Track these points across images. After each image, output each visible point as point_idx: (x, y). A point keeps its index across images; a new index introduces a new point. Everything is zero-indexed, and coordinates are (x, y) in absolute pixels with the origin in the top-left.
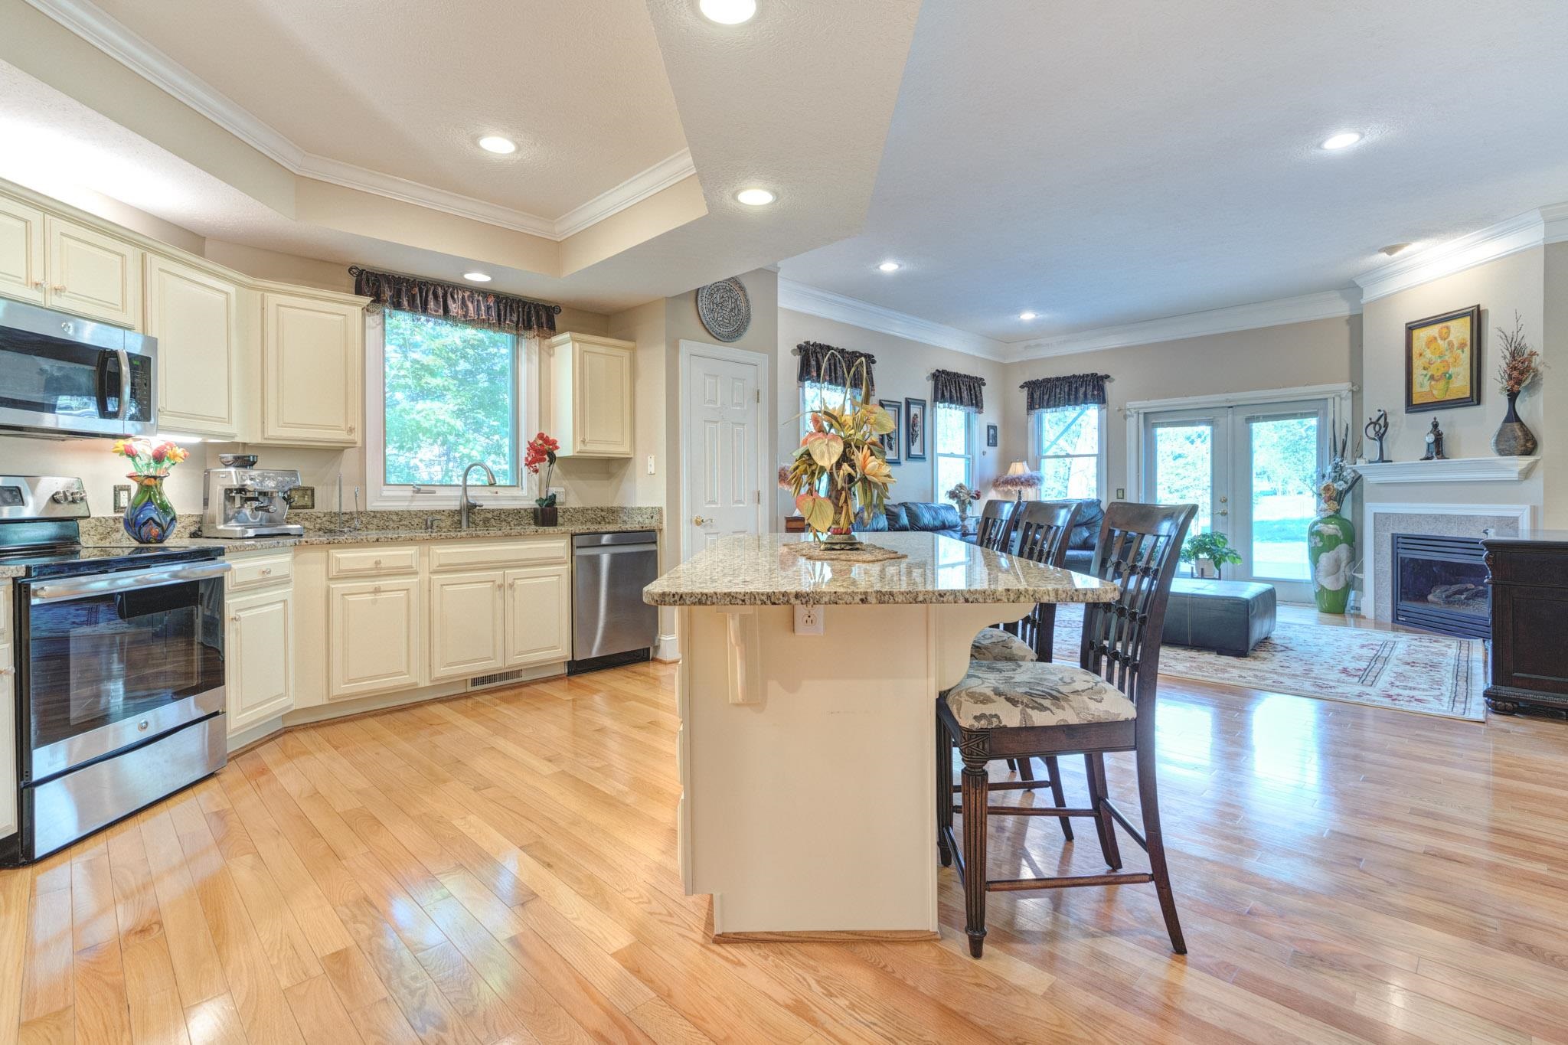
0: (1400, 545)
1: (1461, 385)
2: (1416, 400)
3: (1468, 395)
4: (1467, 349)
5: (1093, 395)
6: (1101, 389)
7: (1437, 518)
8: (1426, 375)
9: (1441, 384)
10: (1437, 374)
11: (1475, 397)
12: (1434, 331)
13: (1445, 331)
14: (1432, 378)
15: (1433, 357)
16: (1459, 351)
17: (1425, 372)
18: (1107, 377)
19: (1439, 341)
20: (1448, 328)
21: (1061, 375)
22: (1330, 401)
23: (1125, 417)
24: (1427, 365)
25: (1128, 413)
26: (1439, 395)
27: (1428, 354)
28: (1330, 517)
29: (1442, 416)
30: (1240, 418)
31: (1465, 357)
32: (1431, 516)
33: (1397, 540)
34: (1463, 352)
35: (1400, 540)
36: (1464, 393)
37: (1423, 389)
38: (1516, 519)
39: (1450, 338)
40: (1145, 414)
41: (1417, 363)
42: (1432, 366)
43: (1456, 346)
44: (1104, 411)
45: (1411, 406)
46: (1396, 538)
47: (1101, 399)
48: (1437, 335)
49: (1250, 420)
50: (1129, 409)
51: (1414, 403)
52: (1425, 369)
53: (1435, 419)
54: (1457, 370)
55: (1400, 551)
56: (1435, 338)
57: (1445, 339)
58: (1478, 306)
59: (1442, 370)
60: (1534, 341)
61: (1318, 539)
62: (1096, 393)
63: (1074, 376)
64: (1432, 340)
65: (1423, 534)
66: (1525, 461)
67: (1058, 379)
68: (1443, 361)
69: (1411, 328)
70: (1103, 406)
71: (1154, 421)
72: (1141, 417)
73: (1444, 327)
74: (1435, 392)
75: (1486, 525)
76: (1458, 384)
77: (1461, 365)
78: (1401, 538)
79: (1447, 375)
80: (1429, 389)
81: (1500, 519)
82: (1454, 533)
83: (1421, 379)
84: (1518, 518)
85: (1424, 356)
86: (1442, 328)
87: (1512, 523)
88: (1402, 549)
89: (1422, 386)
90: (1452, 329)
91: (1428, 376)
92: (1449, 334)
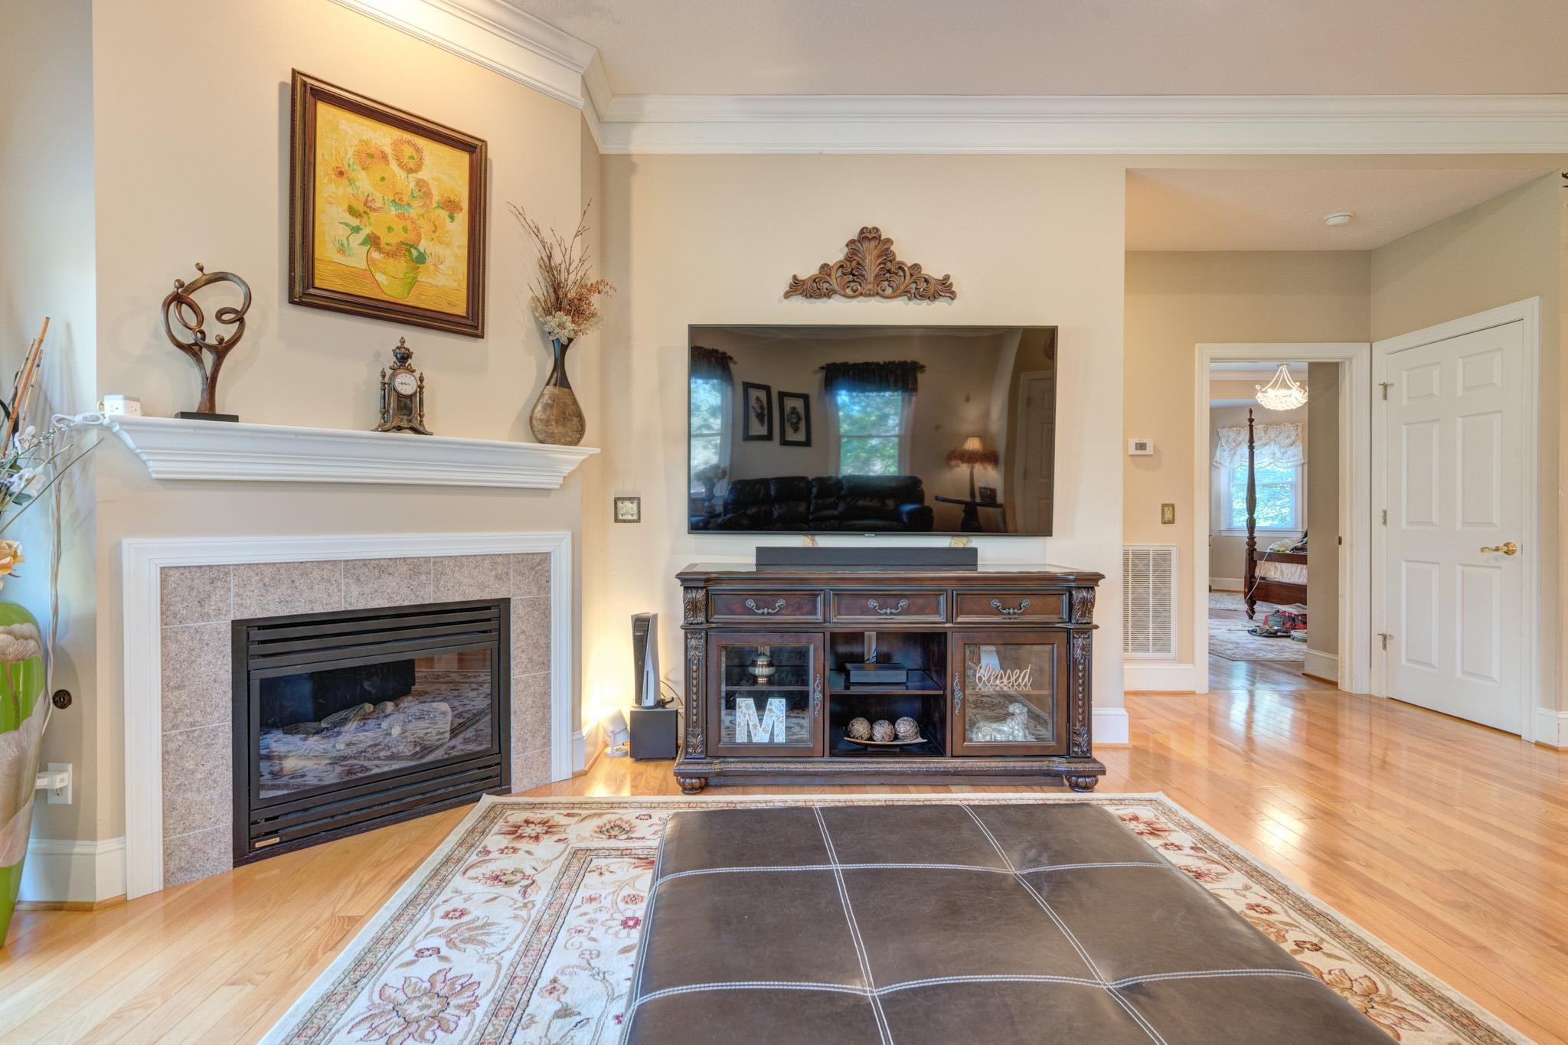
0: (255, 649)
1: (446, 285)
2: (325, 278)
3: (460, 311)
4: (462, 218)
7: (382, 567)
8: (355, 230)
9: (400, 266)
10: (386, 239)
11: (473, 320)
12: (380, 135)
13: (409, 151)
14: (373, 241)
15: (378, 196)
16: (445, 213)
17: (355, 222)
19: (394, 165)
20: (419, 150)
24: (361, 208)
26: (387, 285)
27: (365, 182)
29: (418, 340)
31: (458, 229)
32: (365, 562)
33: (252, 636)
34: (452, 218)
35: (257, 635)
36: (453, 305)
37: (345, 256)
38: (545, 557)
39: (426, 176)
41: (329, 191)
42: (373, 215)
43: (436, 198)
45: (308, 292)
46: (242, 630)
48: (388, 151)
51: (315, 284)
52: (352, 211)
53: (403, 342)
54: (440, 250)
55: (254, 663)
56: (384, 157)
57: (410, 171)
58: (482, 141)
59: (400, 236)
64: (370, 157)
65: (343, 606)
68: (402, 217)
69: (307, 95)
73: (409, 142)
74: (381, 278)
75: (494, 573)
76: (441, 281)
77: (448, 244)
78: (259, 628)
79: (415, 253)
80: (363, 265)
81: (521, 558)
82: (429, 595)
83: (342, 232)
84: (549, 554)
85: (351, 181)
86: (401, 142)
87: (537, 565)
88: (264, 656)
89: (342, 250)
90: (427, 158)
91: (362, 235)
92: (418, 164)
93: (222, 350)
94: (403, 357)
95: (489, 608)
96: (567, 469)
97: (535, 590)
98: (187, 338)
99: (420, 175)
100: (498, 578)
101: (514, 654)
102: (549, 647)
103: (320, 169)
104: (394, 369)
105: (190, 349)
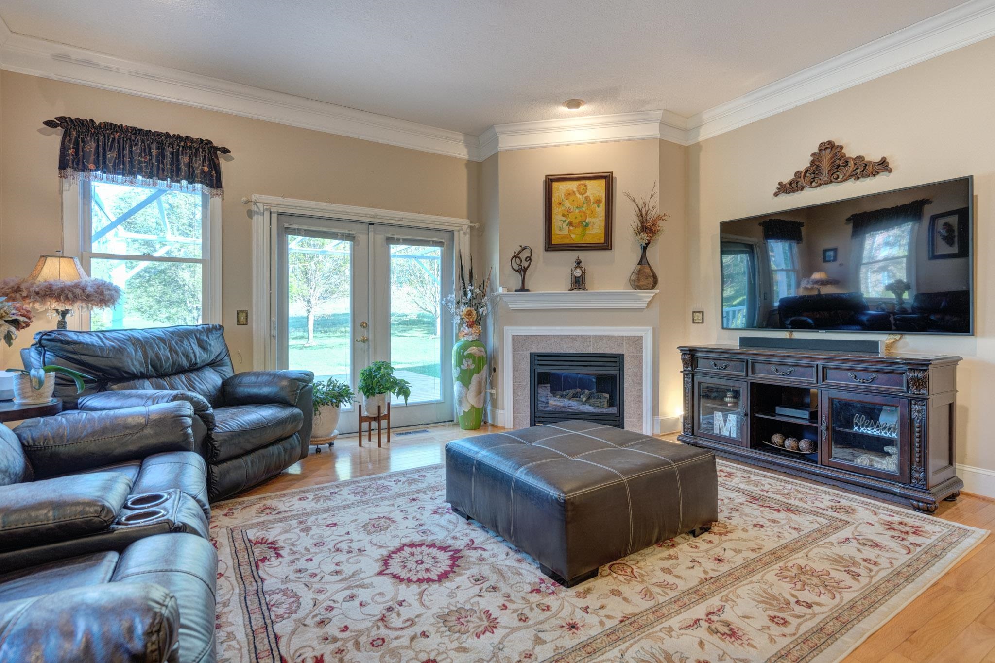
0: (537, 362)
1: (596, 232)
2: (555, 241)
3: (602, 241)
4: (602, 206)
5: (202, 171)
6: (216, 168)
7: (574, 338)
8: (565, 221)
9: (579, 230)
10: (575, 222)
11: (606, 245)
12: (573, 186)
13: (582, 187)
14: (570, 224)
15: (572, 207)
16: (595, 206)
17: (564, 219)
18: (225, 151)
19: (577, 194)
20: (585, 185)
21: (145, 127)
22: (456, 234)
23: (250, 214)
24: (566, 213)
25: (254, 208)
26: (575, 237)
27: (567, 204)
28: (476, 340)
29: (584, 255)
30: (380, 238)
31: (601, 210)
32: (568, 336)
33: (535, 358)
34: (598, 206)
36: (599, 239)
37: (562, 231)
38: (640, 338)
39: (588, 194)
40: (279, 214)
41: (556, 211)
42: (570, 215)
43: (592, 201)
44: (217, 200)
45: (550, 246)
46: (533, 356)
47: (213, 180)
48: (575, 190)
49: (391, 240)
50: (255, 203)
51: (553, 243)
52: (563, 215)
53: (578, 258)
54: (594, 220)
55: (536, 367)
56: (574, 192)
57: (583, 194)
58: (612, 173)
59: (579, 219)
60: (655, 207)
61: (471, 362)
62: (206, 169)
63: (167, 135)
64: (569, 194)
65: (561, 351)
66: (649, 295)
67: (137, 131)
68: (580, 212)
69: (550, 181)
70: (215, 191)
71: (287, 225)
72: (274, 216)
73: (582, 184)
74: (573, 236)
75: (616, 343)
76: (594, 231)
77: (597, 217)
78: (537, 356)
79: (584, 224)
80: (567, 233)
81: (628, 338)
82: (590, 350)
83: (560, 223)
84: (643, 336)
85: (563, 205)
86: (580, 185)
87: (637, 341)
88: (540, 365)
89: (560, 230)
90: (589, 187)
91: (567, 222)
92: (586, 191)
93: (525, 270)
94: (578, 263)
95: (615, 357)
96: (648, 300)
97: (635, 351)
98: (517, 268)
99: (586, 195)
100: (618, 345)
101: (625, 377)
102: (641, 376)
103: (553, 204)
104: (576, 268)
105: (517, 271)
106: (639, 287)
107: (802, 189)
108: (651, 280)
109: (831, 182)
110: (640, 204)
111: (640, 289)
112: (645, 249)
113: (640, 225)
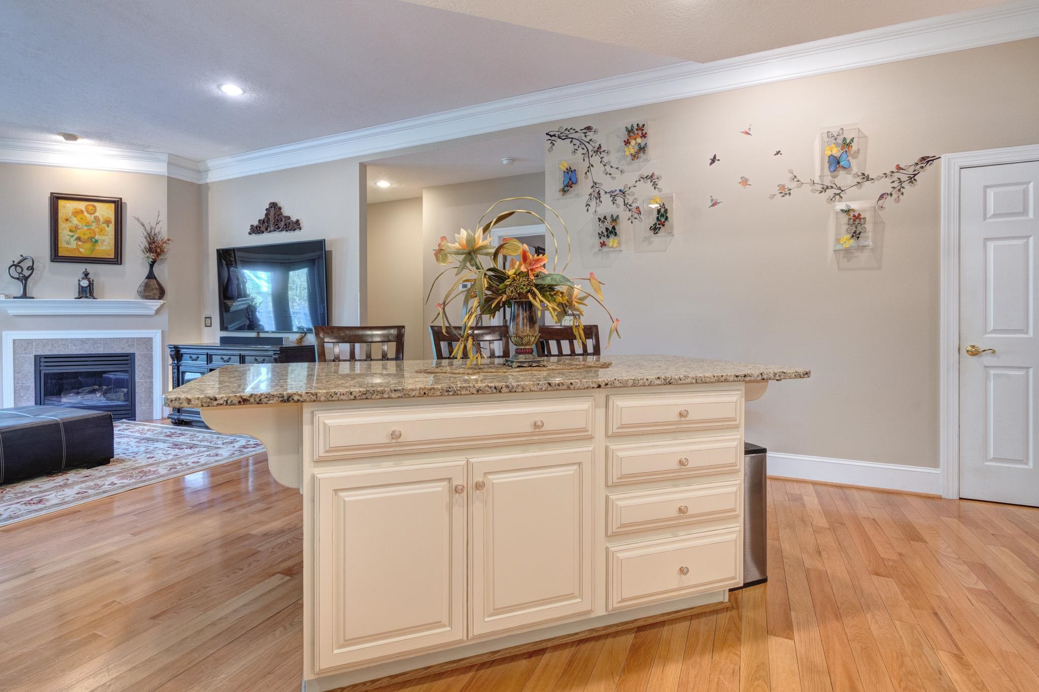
0: (42, 364)
1: (106, 248)
2: (61, 253)
3: (112, 256)
4: (112, 227)
7: (84, 341)
8: (72, 236)
9: (88, 245)
10: (83, 237)
11: (117, 259)
12: (80, 205)
13: (91, 208)
14: (79, 239)
15: (80, 224)
16: (105, 225)
17: (72, 234)
19: (86, 214)
20: (93, 206)
24: (74, 229)
26: (84, 251)
27: (75, 221)
29: (91, 268)
31: (111, 229)
32: (77, 340)
33: (40, 360)
34: (108, 226)
35: (43, 360)
36: (109, 255)
38: (150, 339)
39: (97, 214)
41: (63, 226)
42: (78, 231)
43: (102, 221)
45: (56, 256)
46: (38, 358)
48: (83, 209)
51: (60, 255)
52: (71, 231)
53: (86, 270)
54: (103, 237)
55: (42, 368)
56: (82, 212)
57: (92, 214)
58: (121, 199)
59: (88, 235)
60: (163, 231)
64: (77, 213)
65: (70, 353)
66: (156, 304)
68: (89, 229)
69: (56, 199)
73: (91, 205)
74: (81, 250)
75: (127, 344)
76: (104, 248)
77: (107, 235)
78: (45, 358)
79: (94, 240)
80: (75, 247)
81: (139, 339)
82: (101, 351)
83: (68, 238)
84: (152, 338)
85: (70, 222)
86: (88, 205)
87: (148, 341)
88: (46, 366)
89: (68, 243)
90: (98, 208)
91: (75, 238)
92: (95, 211)
93: (27, 278)
94: (86, 275)
95: (128, 356)
96: (156, 308)
97: (145, 351)
98: (17, 276)
99: (95, 215)
100: (129, 346)
101: (136, 372)
102: (152, 371)
103: (60, 220)
104: (83, 279)
105: (18, 279)
106: (147, 298)
107: (263, 232)
108: (158, 292)
109: (275, 231)
110: (148, 229)
111: (147, 299)
112: (152, 266)
113: (147, 246)
